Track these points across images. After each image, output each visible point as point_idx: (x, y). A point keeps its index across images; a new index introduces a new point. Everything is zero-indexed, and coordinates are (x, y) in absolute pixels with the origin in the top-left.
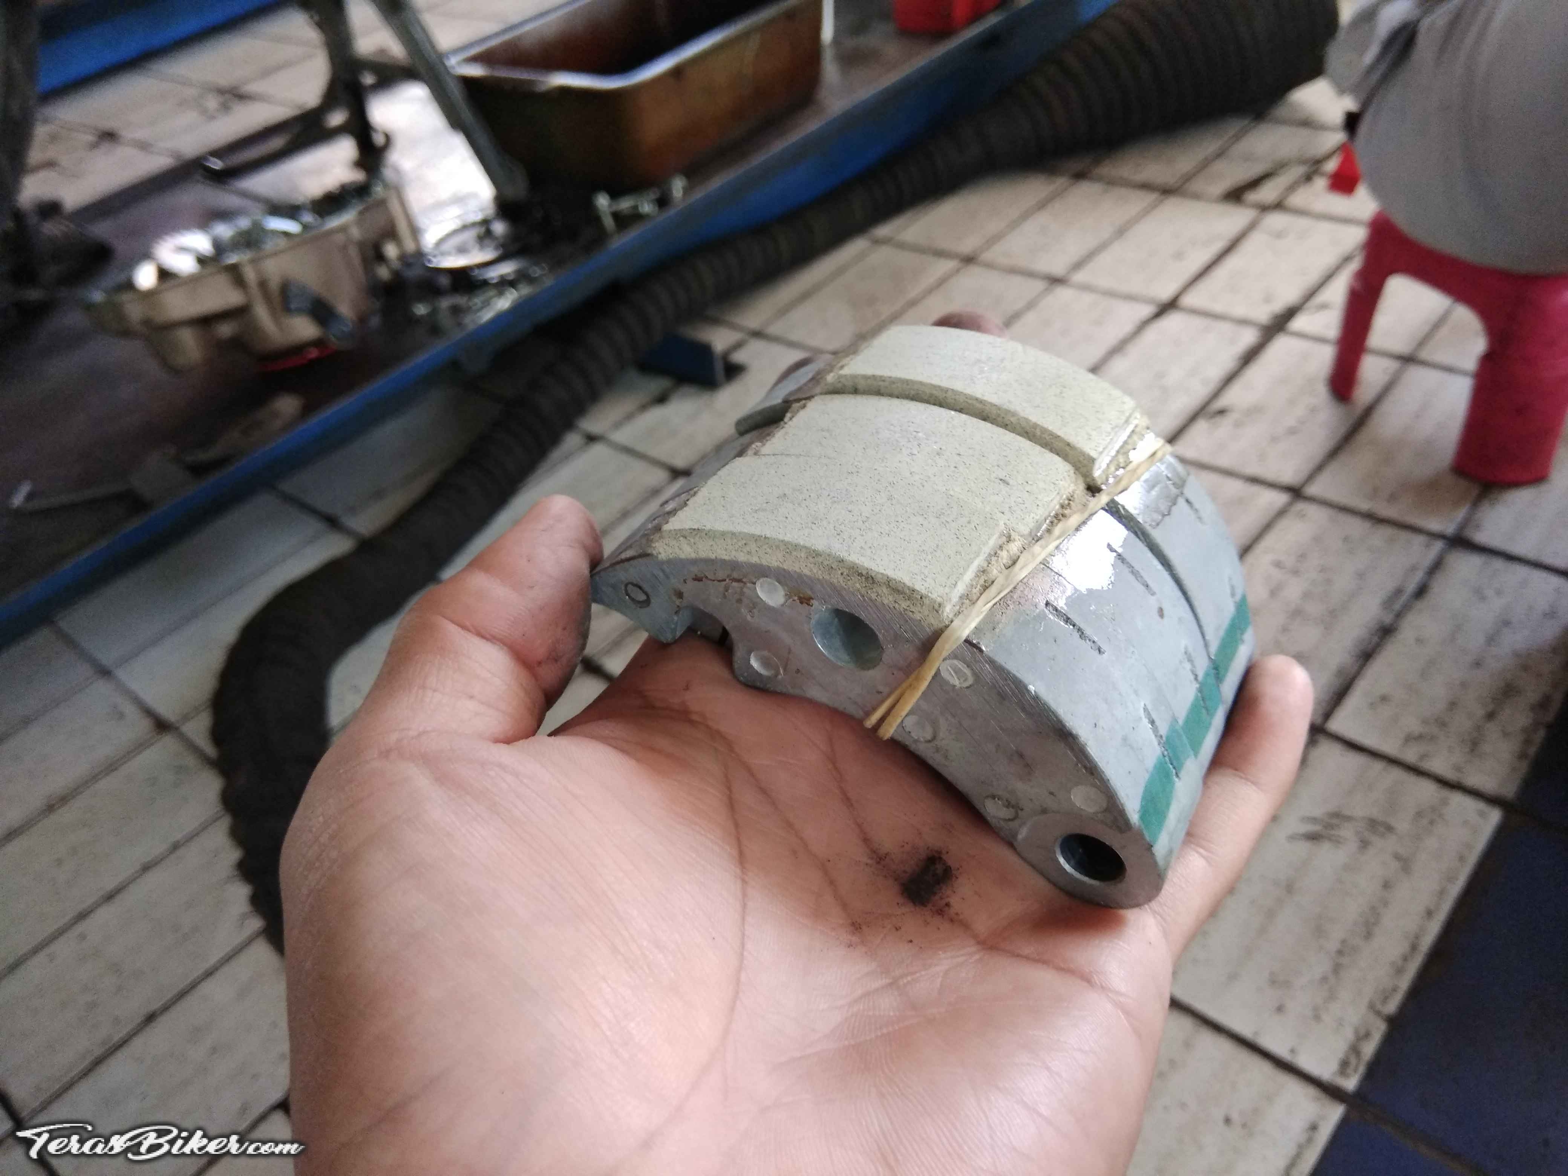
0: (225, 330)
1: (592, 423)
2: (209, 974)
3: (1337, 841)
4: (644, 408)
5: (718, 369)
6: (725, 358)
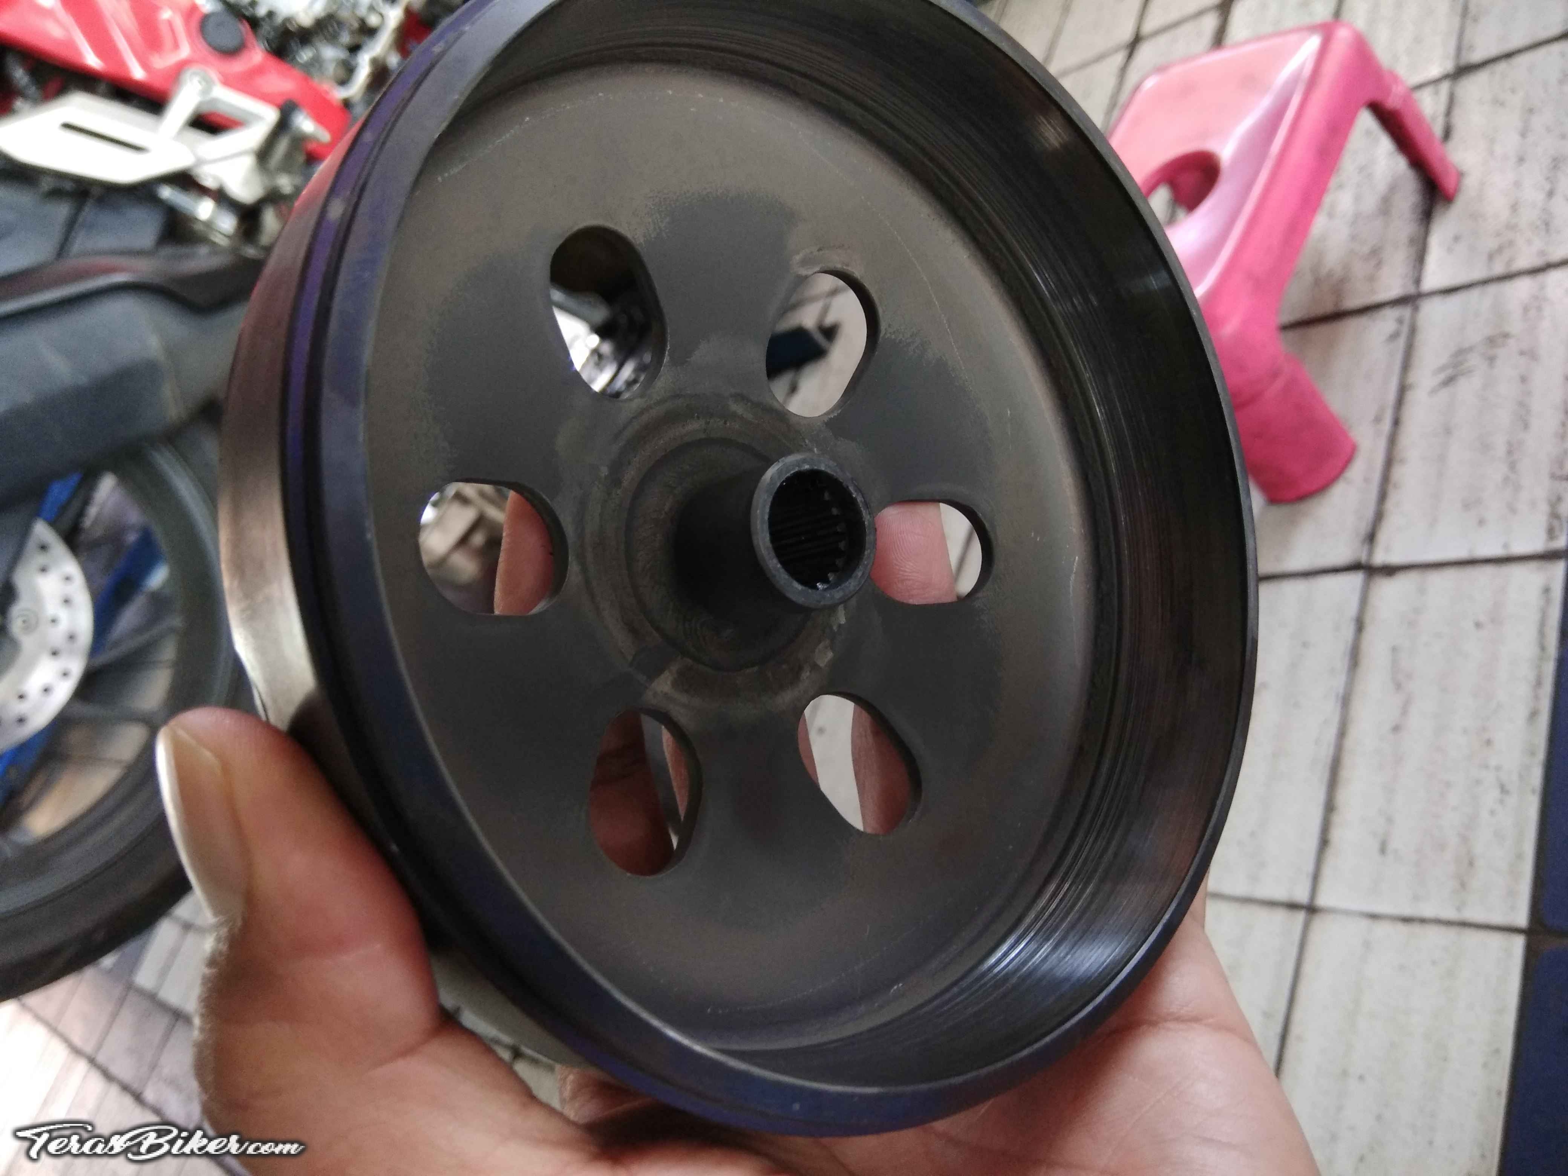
3: (1469, 372)
5: (819, 338)
6: (820, 328)
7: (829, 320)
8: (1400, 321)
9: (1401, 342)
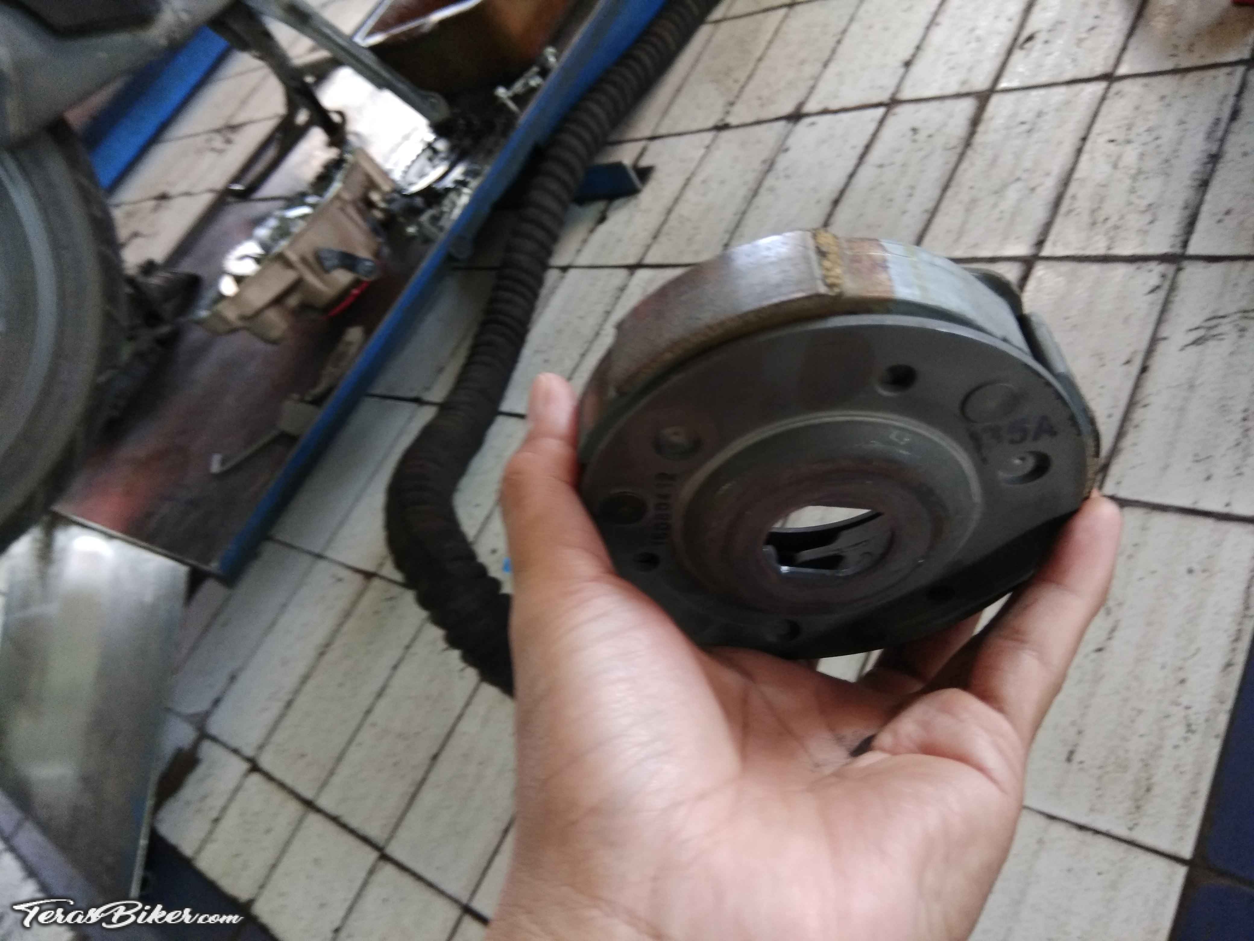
0: (293, 301)
1: (560, 259)
2: (460, 717)
3: (1220, 337)
4: (592, 231)
5: (633, 175)
6: (635, 167)
7: (645, 162)
8: (1163, 276)
9: (1161, 295)
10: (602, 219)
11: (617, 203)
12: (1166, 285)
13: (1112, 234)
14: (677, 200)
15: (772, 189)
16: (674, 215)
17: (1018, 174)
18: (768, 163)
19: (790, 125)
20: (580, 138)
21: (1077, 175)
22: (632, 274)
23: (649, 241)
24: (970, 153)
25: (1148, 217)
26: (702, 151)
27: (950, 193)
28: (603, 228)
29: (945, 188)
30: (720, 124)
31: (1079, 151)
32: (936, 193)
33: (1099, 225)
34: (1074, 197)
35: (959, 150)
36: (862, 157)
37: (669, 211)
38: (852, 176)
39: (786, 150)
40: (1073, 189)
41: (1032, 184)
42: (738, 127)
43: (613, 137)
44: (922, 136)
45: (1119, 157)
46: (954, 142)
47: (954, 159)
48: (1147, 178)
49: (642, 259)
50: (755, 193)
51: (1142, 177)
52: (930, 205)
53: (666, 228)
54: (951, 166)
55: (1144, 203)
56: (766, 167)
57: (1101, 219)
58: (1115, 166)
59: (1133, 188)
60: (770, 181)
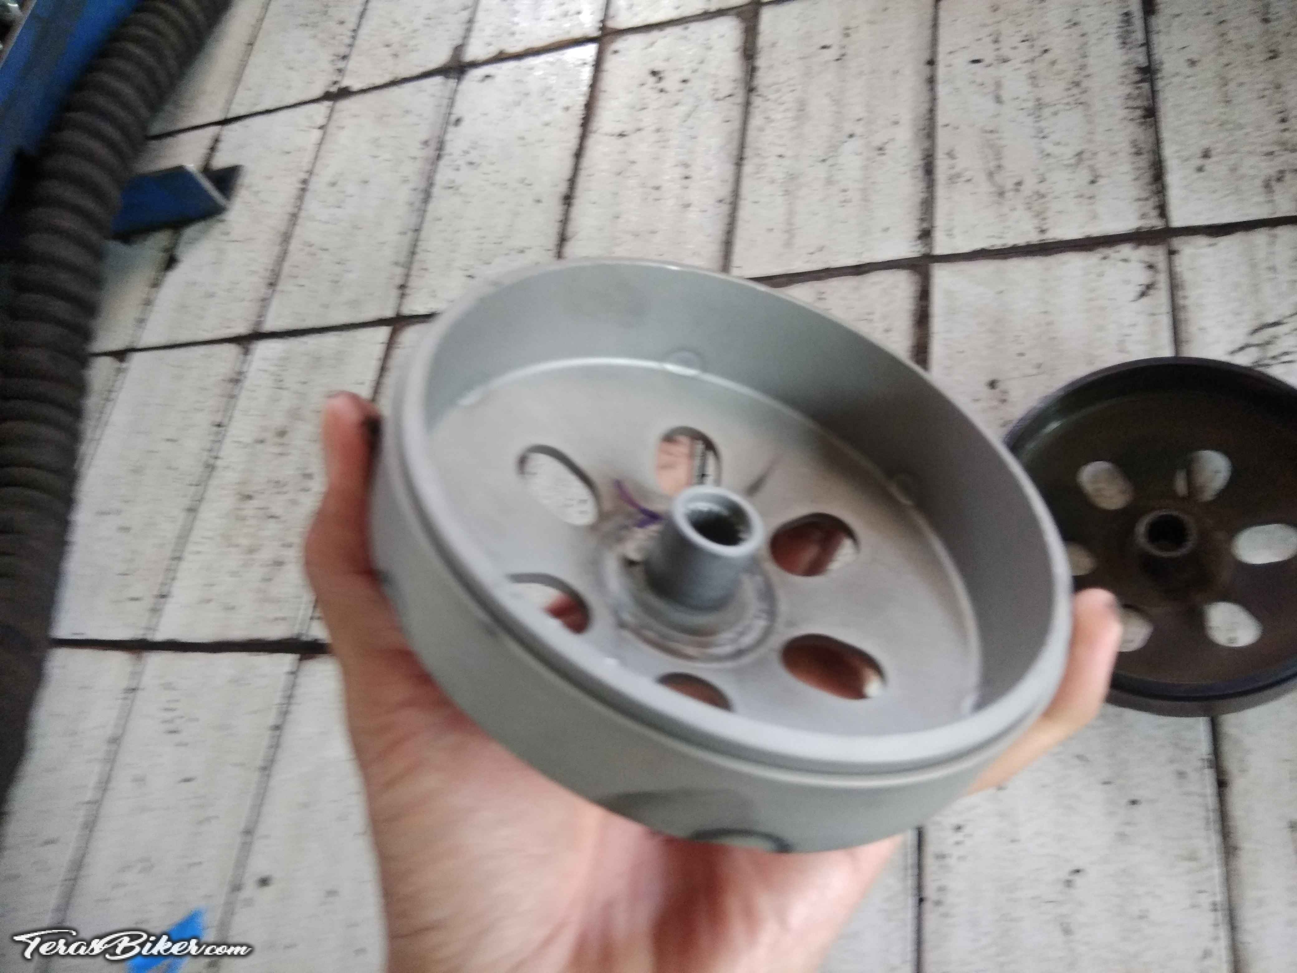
1: (108, 339)
4: (156, 284)
5: (207, 185)
6: (207, 170)
7: (221, 161)
8: (1151, 266)
9: (1161, 296)
10: (171, 262)
11: (190, 232)
12: (1162, 280)
13: (1036, 207)
14: (294, 218)
15: (451, 187)
16: (294, 245)
17: (848, 127)
18: (433, 145)
19: (452, 83)
20: (98, 135)
21: (941, 118)
22: (246, 352)
23: (263, 291)
24: (757, 101)
25: (1084, 175)
26: (316, 135)
27: (748, 168)
28: (175, 277)
29: (739, 161)
30: (334, 89)
31: (931, 81)
32: (728, 170)
33: (1010, 195)
34: (951, 155)
35: (740, 98)
36: (586, 122)
37: (286, 238)
38: (579, 154)
39: (458, 121)
40: (943, 139)
41: (878, 140)
42: (363, 91)
43: (156, 128)
44: (671, 82)
45: (998, 85)
46: (726, 88)
47: (736, 113)
48: (1055, 114)
49: (259, 323)
50: (427, 196)
51: (1047, 112)
52: (725, 191)
53: (287, 268)
54: (736, 124)
55: (1068, 153)
56: (431, 152)
57: (1009, 184)
58: (999, 100)
59: (1041, 130)
60: (444, 175)
